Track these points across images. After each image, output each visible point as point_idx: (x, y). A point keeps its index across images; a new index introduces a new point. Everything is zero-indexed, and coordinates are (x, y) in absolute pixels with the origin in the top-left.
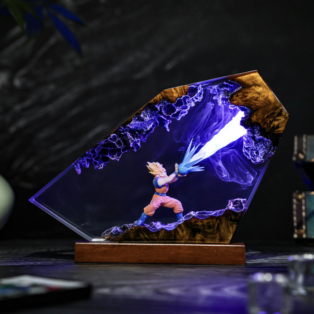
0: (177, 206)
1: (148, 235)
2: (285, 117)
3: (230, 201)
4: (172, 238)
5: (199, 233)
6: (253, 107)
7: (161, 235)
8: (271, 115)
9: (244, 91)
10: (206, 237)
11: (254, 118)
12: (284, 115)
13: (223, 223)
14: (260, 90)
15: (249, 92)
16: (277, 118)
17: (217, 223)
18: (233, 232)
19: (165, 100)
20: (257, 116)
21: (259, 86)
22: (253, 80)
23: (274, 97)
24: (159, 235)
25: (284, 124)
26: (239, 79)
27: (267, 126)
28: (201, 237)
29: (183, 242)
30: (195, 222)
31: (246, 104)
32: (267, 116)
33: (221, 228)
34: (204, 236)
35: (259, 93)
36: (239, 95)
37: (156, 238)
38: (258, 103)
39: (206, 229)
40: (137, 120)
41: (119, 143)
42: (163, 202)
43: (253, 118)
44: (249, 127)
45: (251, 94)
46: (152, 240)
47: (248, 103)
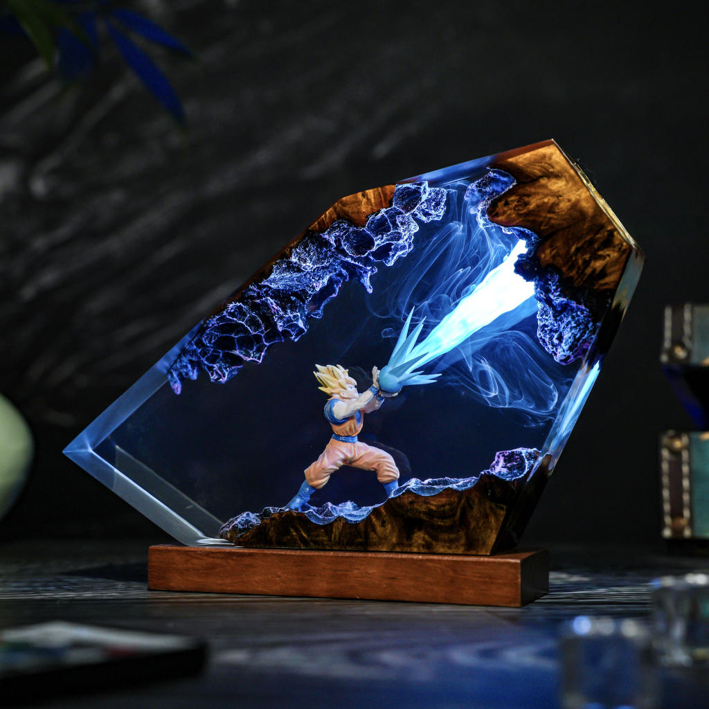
0: (382, 467)
1: (308, 532)
2: (620, 249)
3: (498, 453)
4: (360, 540)
5: (420, 529)
6: (542, 228)
7: (336, 531)
8: (585, 246)
9: (521, 191)
10: (435, 538)
11: (546, 255)
12: (618, 245)
13: (475, 507)
14: (561, 187)
15: (535, 194)
16: (600, 253)
17: (461, 505)
18: (497, 529)
19: (343, 222)
20: (553, 250)
21: (557, 176)
22: (543, 164)
23: (592, 202)
24: (332, 532)
25: (617, 268)
26: (511, 164)
27: (577, 272)
28: (424, 539)
29: (384, 550)
30: (411, 503)
31: (528, 221)
32: (578, 250)
33: (469, 517)
34: (431, 536)
35: (558, 195)
36: (512, 201)
37: (325, 538)
38: (555, 219)
39: (436, 520)
40: (285, 270)
41: (252, 322)
42: (349, 456)
43: (543, 256)
44: (534, 277)
45: (538, 197)
46: (316, 543)
47: (532, 218)
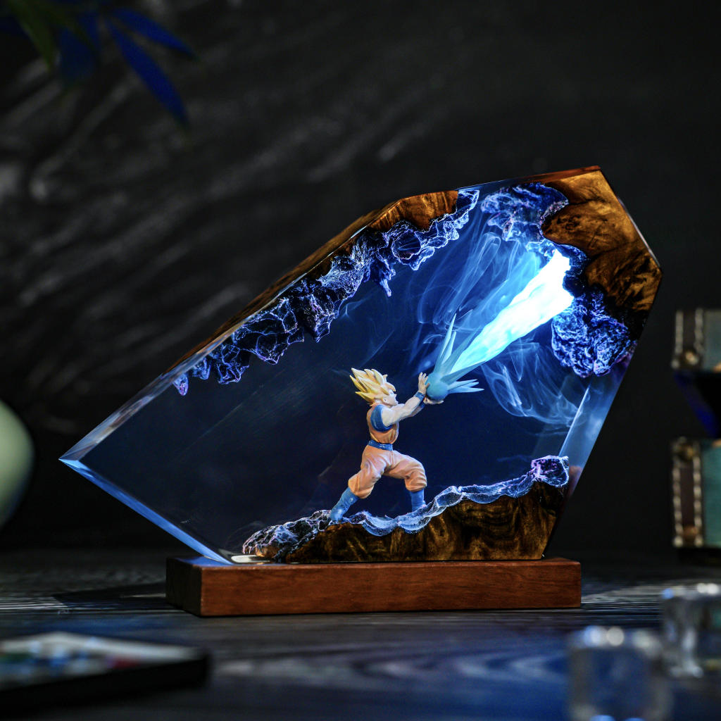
1: (365, 544)
2: (654, 274)
3: (533, 461)
4: (419, 550)
5: (477, 537)
6: (590, 248)
7: (394, 544)
8: (627, 268)
9: (572, 211)
10: (491, 545)
11: (593, 275)
12: (652, 271)
13: (528, 513)
14: (606, 211)
15: (584, 215)
16: (638, 276)
17: (515, 512)
18: (548, 534)
20: (599, 270)
21: (603, 201)
22: (591, 188)
23: (632, 229)
24: (390, 543)
25: (652, 290)
26: (563, 184)
27: (619, 292)
28: (480, 547)
29: (443, 559)
31: (578, 240)
32: (620, 272)
33: (523, 524)
34: (487, 543)
35: (604, 219)
36: (563, 220)
37: (383, 550)
38: (601, 241)
39: (493, 527)
42: (390, 464)
43: (590, 274)
44: (582, 294)
45: (587, 219)
46: (374, 555)
47: (581, 238)
